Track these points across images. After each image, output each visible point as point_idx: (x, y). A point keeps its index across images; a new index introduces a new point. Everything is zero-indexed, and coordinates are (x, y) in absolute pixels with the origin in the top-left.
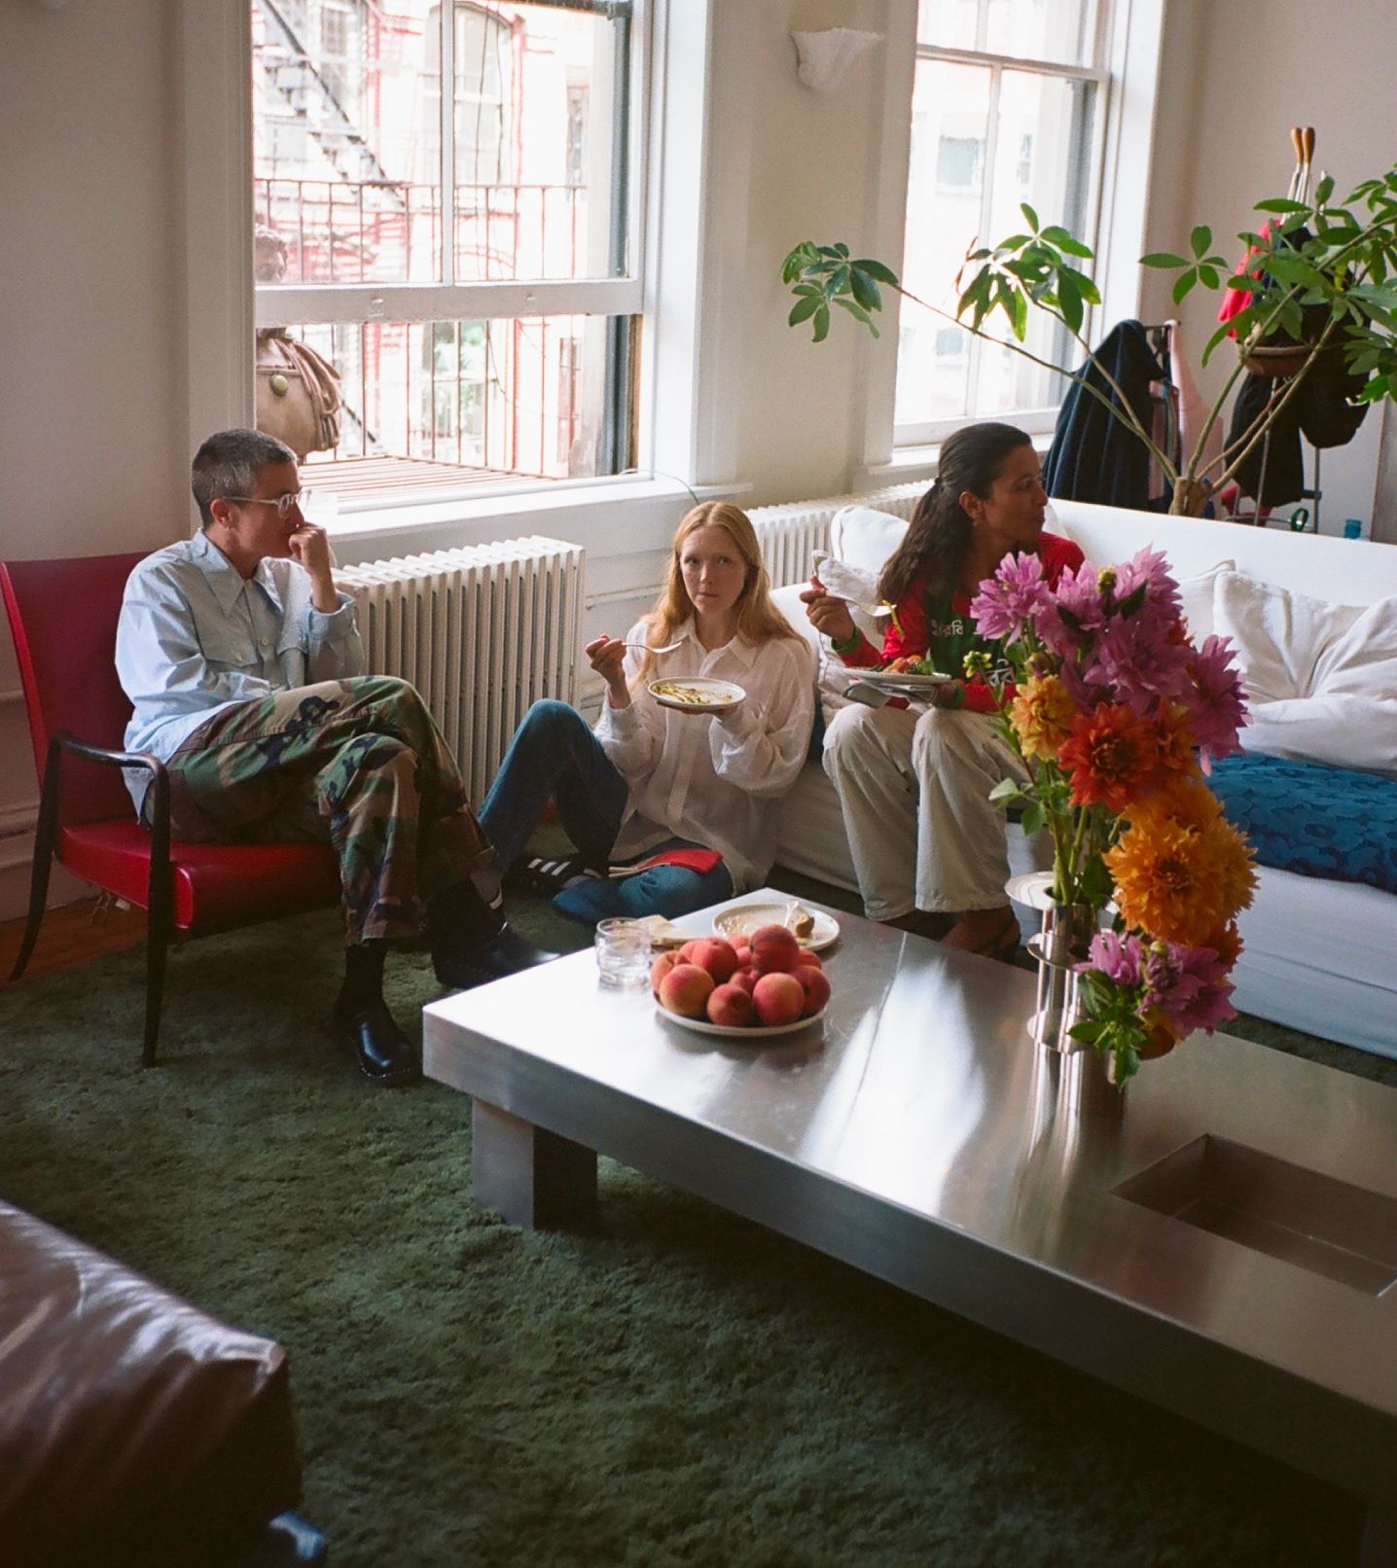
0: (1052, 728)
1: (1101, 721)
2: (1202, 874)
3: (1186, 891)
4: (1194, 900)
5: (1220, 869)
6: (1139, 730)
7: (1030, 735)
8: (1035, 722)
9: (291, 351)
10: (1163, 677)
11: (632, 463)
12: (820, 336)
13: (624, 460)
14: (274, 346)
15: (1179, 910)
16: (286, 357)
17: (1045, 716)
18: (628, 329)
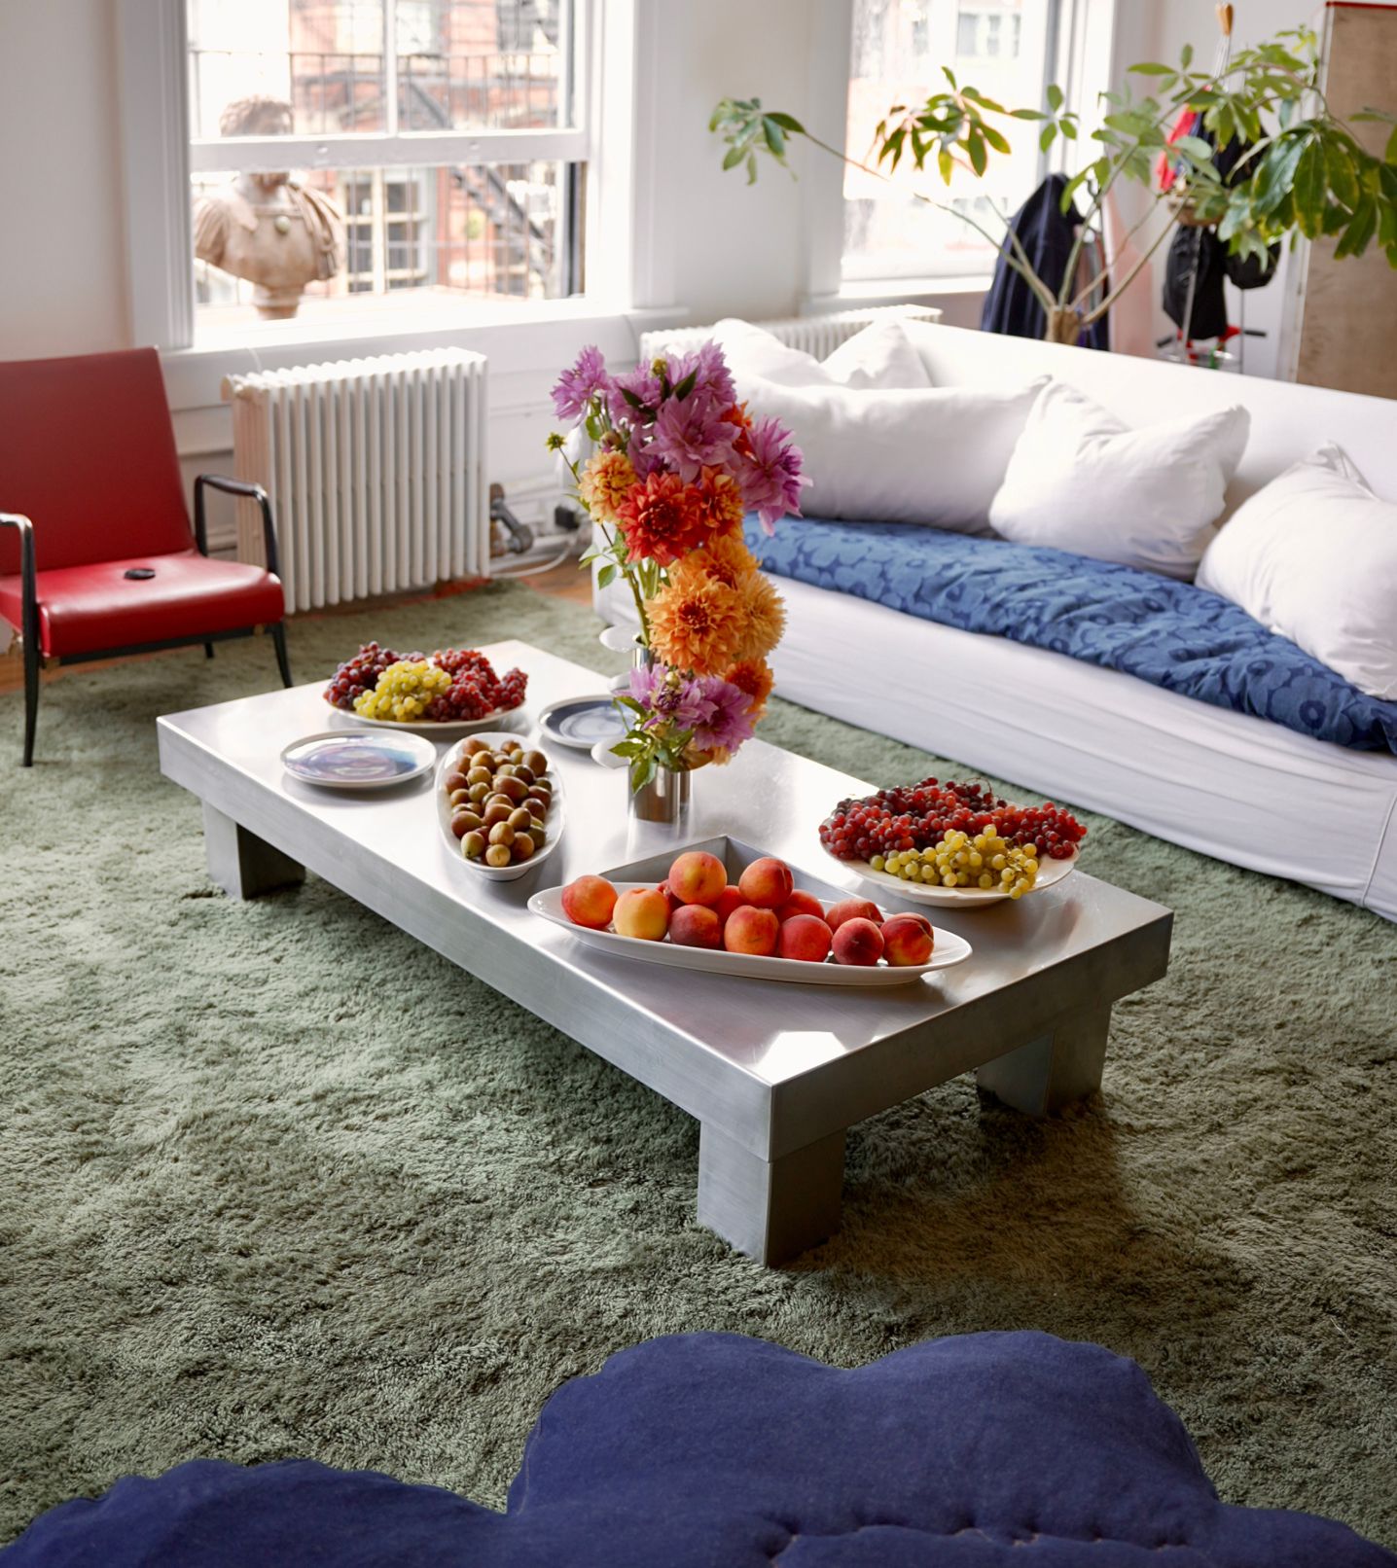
0: (615, 496)
1: (650, 487)
2: (718, 617)
3: (704, 631)
4: (712, 637)
5: (739, 614)
6: (681, 496)
7: (596, 503)
8: (599, 492)
9: (298, 197)
10: (708, 449)
11: (582, 291)
12: (752, 180)
13: (576, 287)
14: (283, 192)
15: (696, 648)
16: (293, 202)
17: (608, 486)
18: (578, 174)
